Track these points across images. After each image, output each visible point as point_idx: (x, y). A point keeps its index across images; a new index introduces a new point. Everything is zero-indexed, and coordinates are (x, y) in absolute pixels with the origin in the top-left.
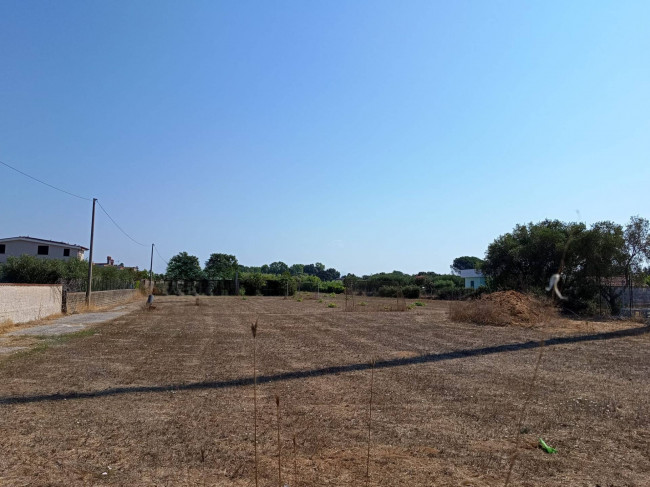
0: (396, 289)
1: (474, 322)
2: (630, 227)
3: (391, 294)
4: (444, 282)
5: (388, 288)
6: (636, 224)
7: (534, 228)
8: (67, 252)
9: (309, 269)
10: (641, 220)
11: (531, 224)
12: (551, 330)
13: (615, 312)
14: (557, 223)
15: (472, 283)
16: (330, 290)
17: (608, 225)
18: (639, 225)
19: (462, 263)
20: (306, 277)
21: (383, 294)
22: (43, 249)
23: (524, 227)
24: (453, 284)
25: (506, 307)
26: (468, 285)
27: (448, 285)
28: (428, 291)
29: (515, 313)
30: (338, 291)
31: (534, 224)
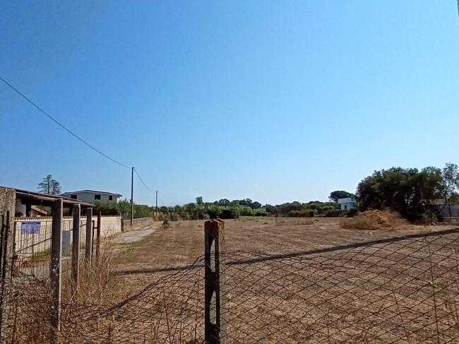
0: (299, 212)
1: (357, 228)
2: (445, 169)
3: (296, 215)
4: (328, 207)
5: (294, 212)
6: (449, 167)
7: (386, 173)
8: (111, 198)
9: (242, 203)
10: (452, 165)
11: (383, 170)
12: (405, 231)
13: (441, 220)
14: (399, 169)
15: (346, 207)
16: (258, 214)
17: (433, 169)
18: (451, 168)
19: (336, 195)
20: (242, 207)
21: (292, 216)
22: (98, 197)
23: (379, 172)
24: (334, 208)
25: (375, 219)
26: (343, 208)
27: (331, 208)
28: (319, 213)
29: (381, 222)
30: (264, 215)
31: (385, 170)
